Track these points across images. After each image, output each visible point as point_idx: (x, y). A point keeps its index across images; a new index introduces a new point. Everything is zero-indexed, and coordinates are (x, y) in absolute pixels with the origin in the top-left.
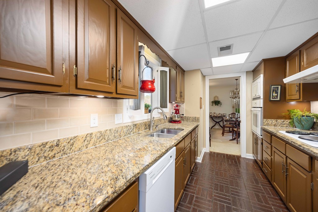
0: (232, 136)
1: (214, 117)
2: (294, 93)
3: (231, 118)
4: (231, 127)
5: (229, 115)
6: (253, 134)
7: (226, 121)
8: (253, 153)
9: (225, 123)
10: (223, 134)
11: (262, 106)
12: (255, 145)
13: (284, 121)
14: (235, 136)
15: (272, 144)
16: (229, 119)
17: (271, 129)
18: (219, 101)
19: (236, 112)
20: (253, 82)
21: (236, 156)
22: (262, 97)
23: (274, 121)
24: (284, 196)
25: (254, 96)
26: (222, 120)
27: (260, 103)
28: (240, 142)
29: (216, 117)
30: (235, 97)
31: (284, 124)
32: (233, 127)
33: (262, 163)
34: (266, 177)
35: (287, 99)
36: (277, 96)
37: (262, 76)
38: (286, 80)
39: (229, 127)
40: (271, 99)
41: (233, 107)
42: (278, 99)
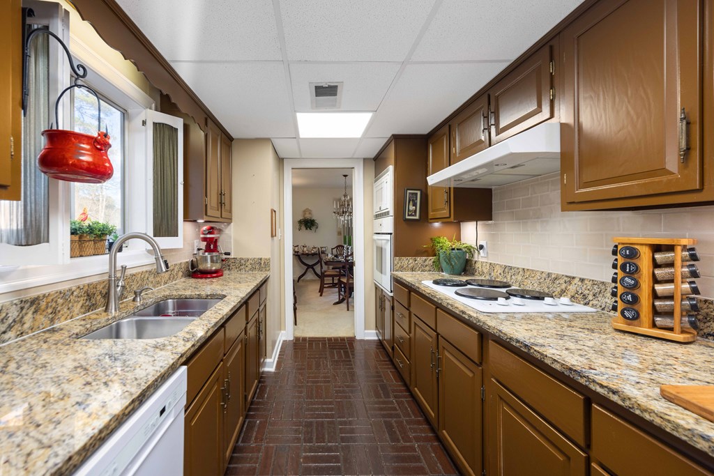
0: (338, 294)
1: (303, 254)
2: (440, 206)
3: (336, 256)
4: (336, 276)
5: (332, 249)
6: (376, 288)
7: (326, 263)
8: (376, 327)
9: (325, 268)
10: (321, 291)
11: (391, 231)
12: (379, 310)
13: (426, 260)
14: (343, 293)
15: (411, 309)
16: (333, 259)
17: (408, 277)
18: (314, 221)
19: (345, 243)
20: (375, 181)
21: (347, 338)
22: (392, 213)
23: (411, 261)
24: (433, 415)
25: (376, 210)
26: (320, 261)
27: (388, 224)
28: (353, 306)
29: (308, 255)
30: (343, 213)
31: (426, 266)
32: (340, 275)
33: (393, 348)
34: (399, 375)
35: (430, 217)
36: (415, 211)
37: (391, 168)
38: (432, 179)
39: (333, 276)
40: (407, 217)
41: (339, 233)
42: (417, 217)
